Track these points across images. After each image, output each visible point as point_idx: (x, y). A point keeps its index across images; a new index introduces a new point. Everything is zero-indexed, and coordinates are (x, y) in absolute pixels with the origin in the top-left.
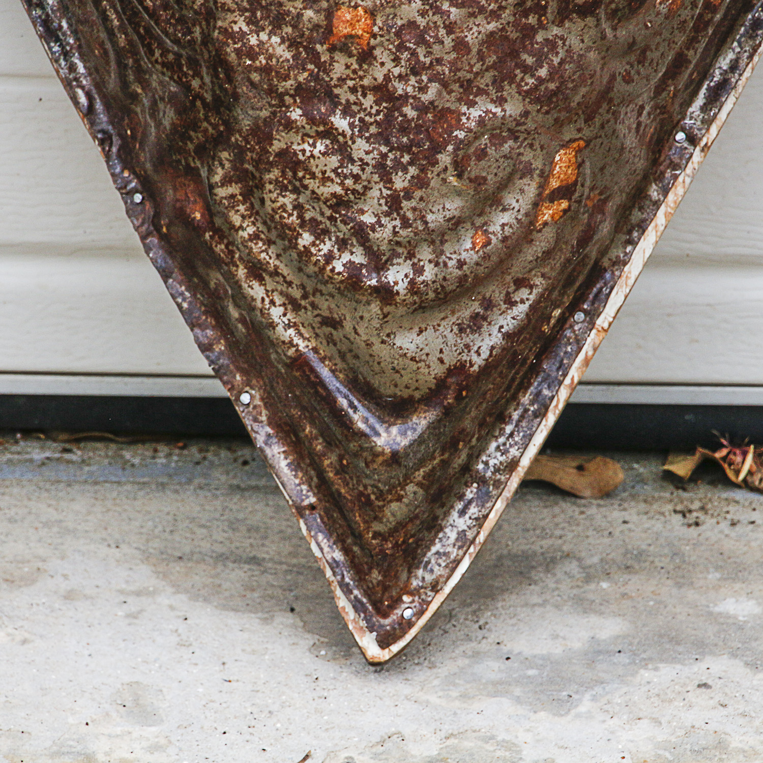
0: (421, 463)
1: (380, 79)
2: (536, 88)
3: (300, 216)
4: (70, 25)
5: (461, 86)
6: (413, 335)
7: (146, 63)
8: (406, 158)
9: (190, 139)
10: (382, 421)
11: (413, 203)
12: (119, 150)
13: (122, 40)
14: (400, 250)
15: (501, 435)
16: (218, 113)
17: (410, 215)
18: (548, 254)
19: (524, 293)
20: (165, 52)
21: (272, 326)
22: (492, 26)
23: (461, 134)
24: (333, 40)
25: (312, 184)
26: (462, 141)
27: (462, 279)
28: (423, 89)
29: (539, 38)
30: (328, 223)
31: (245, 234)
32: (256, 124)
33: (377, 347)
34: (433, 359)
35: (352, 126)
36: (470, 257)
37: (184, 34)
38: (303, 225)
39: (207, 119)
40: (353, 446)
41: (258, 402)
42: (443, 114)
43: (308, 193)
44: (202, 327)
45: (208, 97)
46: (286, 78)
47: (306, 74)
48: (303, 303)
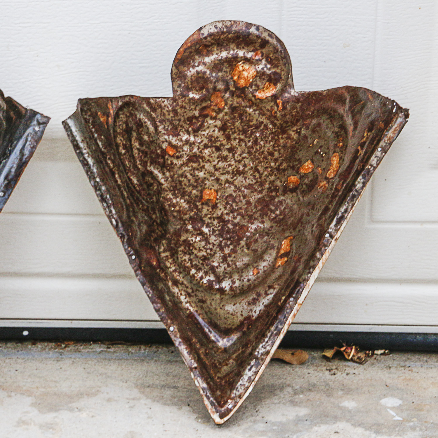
0: (235, 352)
1: (220, 214)
2: (275, 218)
3: (191, 263)
4: (110, 197)
5: (249, 217)
6: (232, 306)
7: (136, 210)
8: (229, 243)
9: (152, 236)
10: (220, 336)
11: (231, 258)
12: (127, 241)
13: (128, 201)
14: (227, 275)
15: (263, 342)
16: (162, 226)
17: (230, 263)
18: (280, 277)
19: (271, 291)
20: (143, 205)
21: (181, 302)
22: (260, 196)
23: (248, 234)
24: (203, 201)
25: (195, 252)
26: (249, 236)
27: (249, 286)
28: (235, 218)
29: (276, 200)
30: (201, 266)
31: (171, 270)
32: (176, 231)
33: (219, 310)
34: (239, 314)
35: (209, 231)
36: (252, 278)
37: (150, 199)
38: (192, 266)
39: (158, 229)
40: (210, 346)
41: (176, 330)
42: (242, 227)
43: (194, 255)
44: (157, 303)
45: (159, 221)
46: (186, 214)
47: (193, 213)
48: (192, 294)
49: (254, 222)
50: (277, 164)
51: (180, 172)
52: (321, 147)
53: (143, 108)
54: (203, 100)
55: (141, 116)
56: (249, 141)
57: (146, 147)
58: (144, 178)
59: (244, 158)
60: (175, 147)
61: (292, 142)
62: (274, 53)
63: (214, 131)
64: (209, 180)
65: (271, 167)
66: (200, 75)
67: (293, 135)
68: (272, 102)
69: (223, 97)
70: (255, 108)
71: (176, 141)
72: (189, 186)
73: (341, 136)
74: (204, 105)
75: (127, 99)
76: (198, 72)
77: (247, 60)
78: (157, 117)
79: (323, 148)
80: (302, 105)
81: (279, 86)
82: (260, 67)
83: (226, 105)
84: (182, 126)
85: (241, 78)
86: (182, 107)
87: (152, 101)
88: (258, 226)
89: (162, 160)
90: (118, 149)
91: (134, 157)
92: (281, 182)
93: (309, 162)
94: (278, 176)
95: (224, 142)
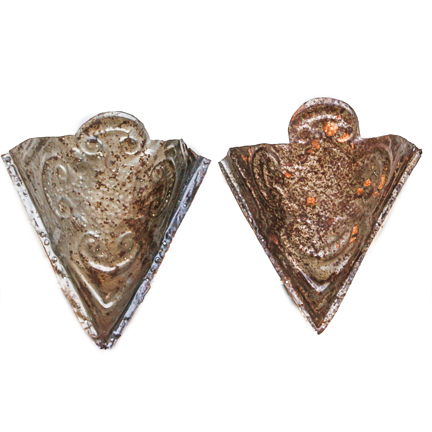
0: (326, 294)
1: (317, 212)
2: (349, 213)
3: (300, 242)
4: (248, 205)
5: (334, 213)
6: (324, 266)
7: (265, 212)
8: (323, 229)
9: (275, 227)
10: (318, 285)
11: (324, 238)
12: (258, 231)
13: (260, 207)
14: (321, 248)
15: (342, 288)
16: (282, 221)
17: (324, 241)
18: (352, 249)
19: (347, 257)
20: (270, 208)
21: (294, 266)
22: (341, 200)
23: (334, 223)
24: (307, 204)
26: (334, 225)
27: (334, 254)
28: (326, 214)
29: (350, 202)
30: (306, 243)
31: (287, 246)
32: (290, 223)
33: (317, 269)
34: (328, 272)
35: (311, 222)
36: (336, 249)
37: (274, 205)
38: (300, 243)
39: (279, 222)
40: (311, 291)
41: (290, 283)
42: (330, 219)
43: (302, 237)
44: (277, 267)
45: (280, 217)
46: (297, 213)
47: (301, 212)
48: (300, 260)
49: (338, 216)
50: (351, 181)
51: (293, 188)
52: (375, 171)
53: (271, 151)
54: (307, 144)
55: (270, 156)
56: (334, 168)
57: (273, 174)
58: (271, 192)
59: (331, 178)
60: (290, 173)
61: (359, 168)
62: (349, 116)
63: (313, 162)
64: (311, 192)
65: (347, 183)
66: (305, 130)
67: (360, 163)
68: (347, 144)
69: (319, 142)
70: (338, 148)
71: (291, 169)
72: (299, 196)
73: (387, 164)
74: (308, 147)
75: (261, 146)
76: (304, 128)
77: (332, 120)
78: (280, 155)
79: (376, 172)
80: (365, 146)
81: (352, 135)
82: (340, 124)
83: (320, 147)
84: (294, 160)
85: (329, 131)
86: (295, 149)
87: (276, 146)
88: (340, 218)
89: (282, 181)
90: (254, 176)
91: (264, 180)
92: (353, 192)
93: (369, 179)
94: (351, 188)
95: (320, 169)
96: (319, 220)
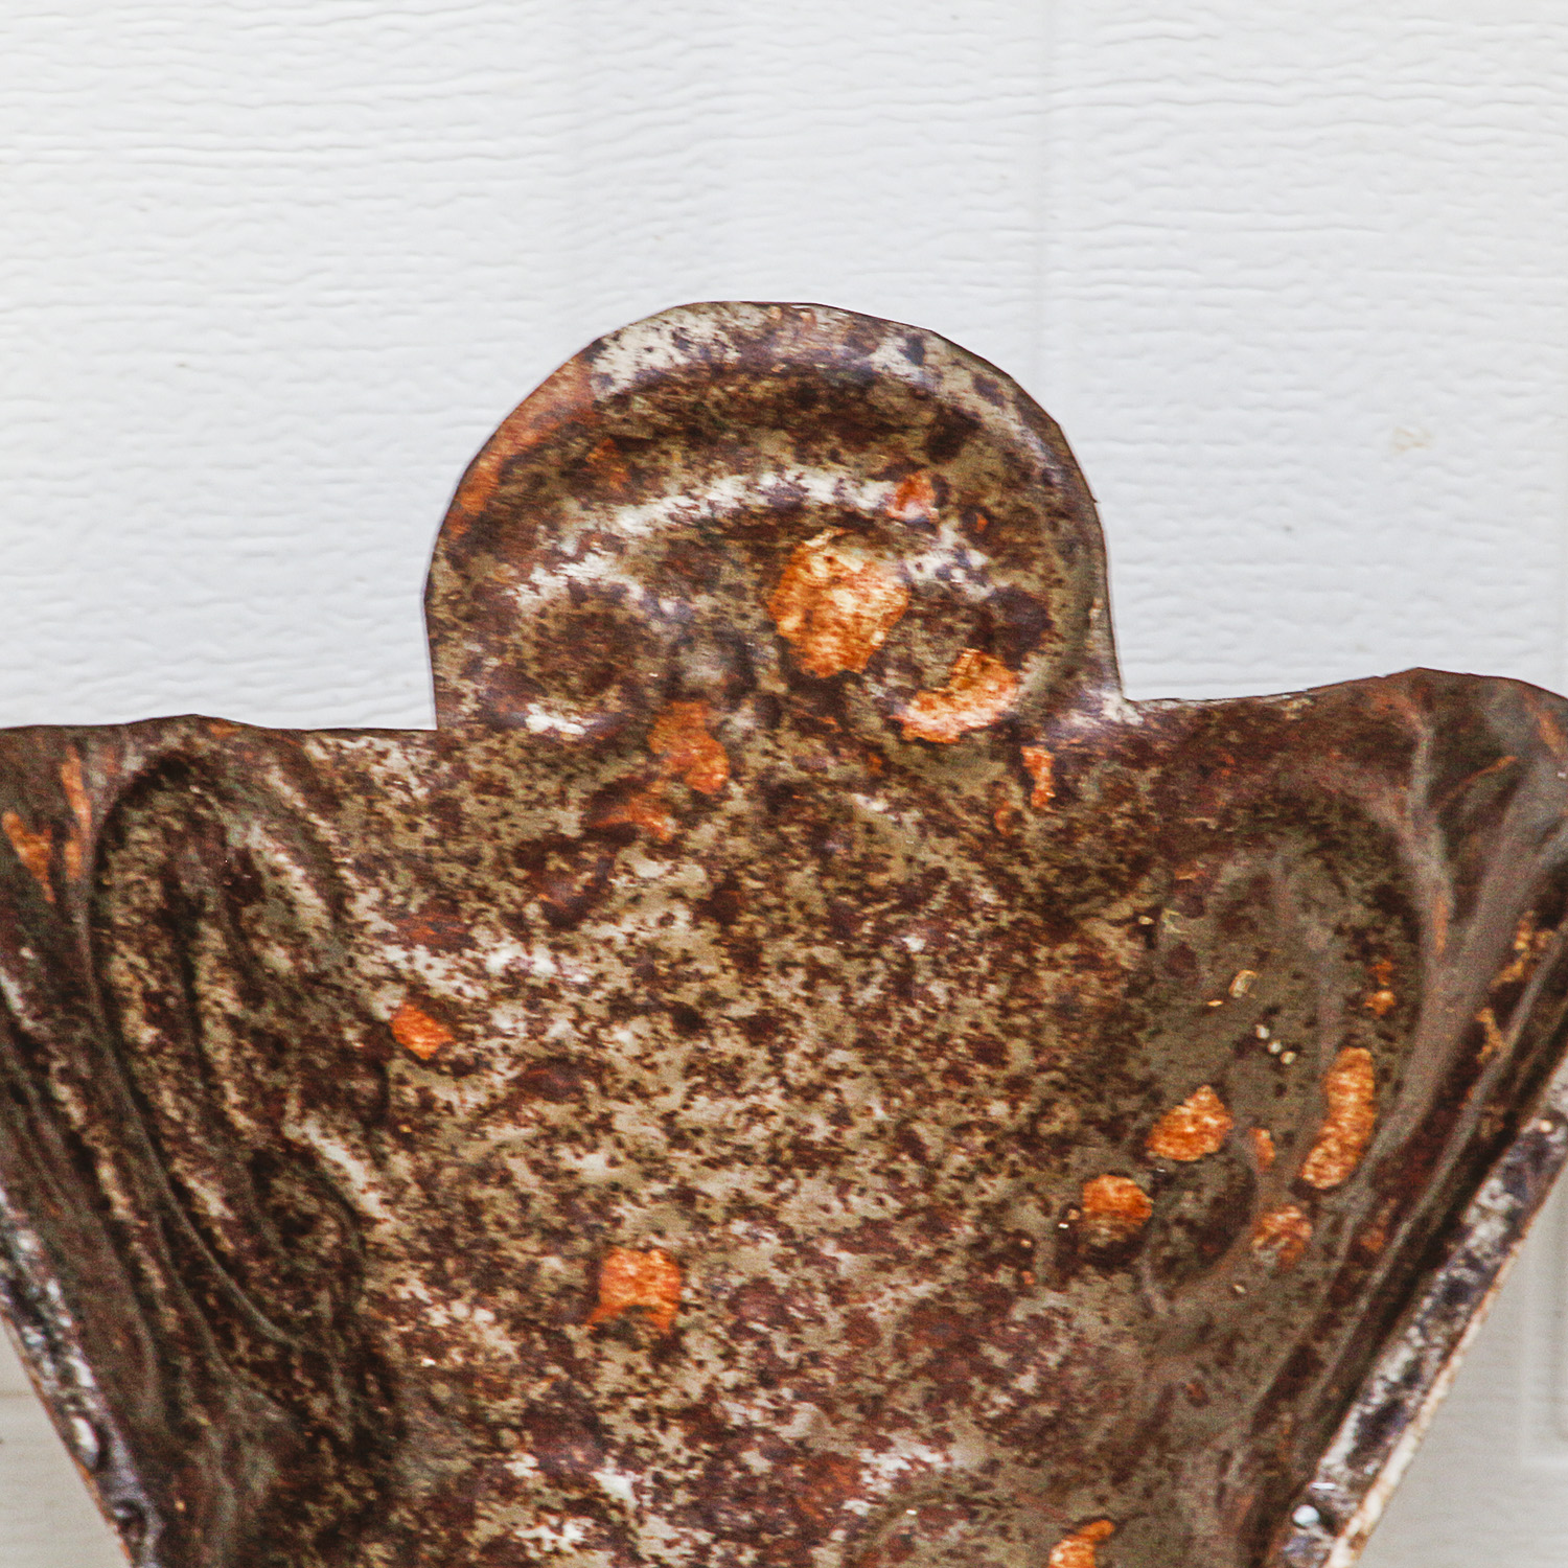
1: (696, 1392)
2: (1012, 1414)
4: (65, 1290)
5: (861, 1409)
7: (217, 1366)
9: (306, 1517)
12: (159, 1544)
13: (170, 1319)
16: (365, 1464)
20: (258, 1341)
22: (924, 1289)
23: (859, 1507)
24: (601, 1316)
26: (862, 1521)
28: (783, 1415)
29: (1019, 1313)
32: (442, 1488)
35: (638, 1489)
37: (298, 1307)
39: (341, 1478)
42: (823, 1466)
45: (345, 1432)
46: (504, 1392)
47: (544, 1386)
49: (894, 1436)
50: (1025, 1107)
51: (472, 1153)
52: (1269, 1014)
53: (265, 789)
54: (606, 744)
55: (254, 836)
56: (865, 980)
57: (281, 1012)
58: (263, 1189)
59: (833, 1074)
60: (443, 1011)
61: (1106, 983)
62: (1010, 485)
63: (667, 920)
64: (635, 1201)
65: (989, 1127)
66: (589, 607)
67: (1112, 943)
68: (994, 757)
69: (716, 732)
70: (898, 792)
71: (450, 976)
72: (526, 1229)
73: (1384, 950)
74: (611, 772)
75: (171, 741)
76: (577, 593)
77: (853, 525)
78: (344, 841)
79: (1277, 1020)
80: (1167, 777)
81: (1037, 670)
82: (929, 565)
83: (735, 774)
84: (484, 894)
85: (824, 626)
86: (486, 786)
87: (315, 751)
88: (914, 1462)
89: (367, 1086)
90: (115, 1022)
91: (207, 1069)
92: (1046, 1209)
93: (1205, 1096)
94: (1031, 1173)
95: (726, 984)
96: (714, 1474)
